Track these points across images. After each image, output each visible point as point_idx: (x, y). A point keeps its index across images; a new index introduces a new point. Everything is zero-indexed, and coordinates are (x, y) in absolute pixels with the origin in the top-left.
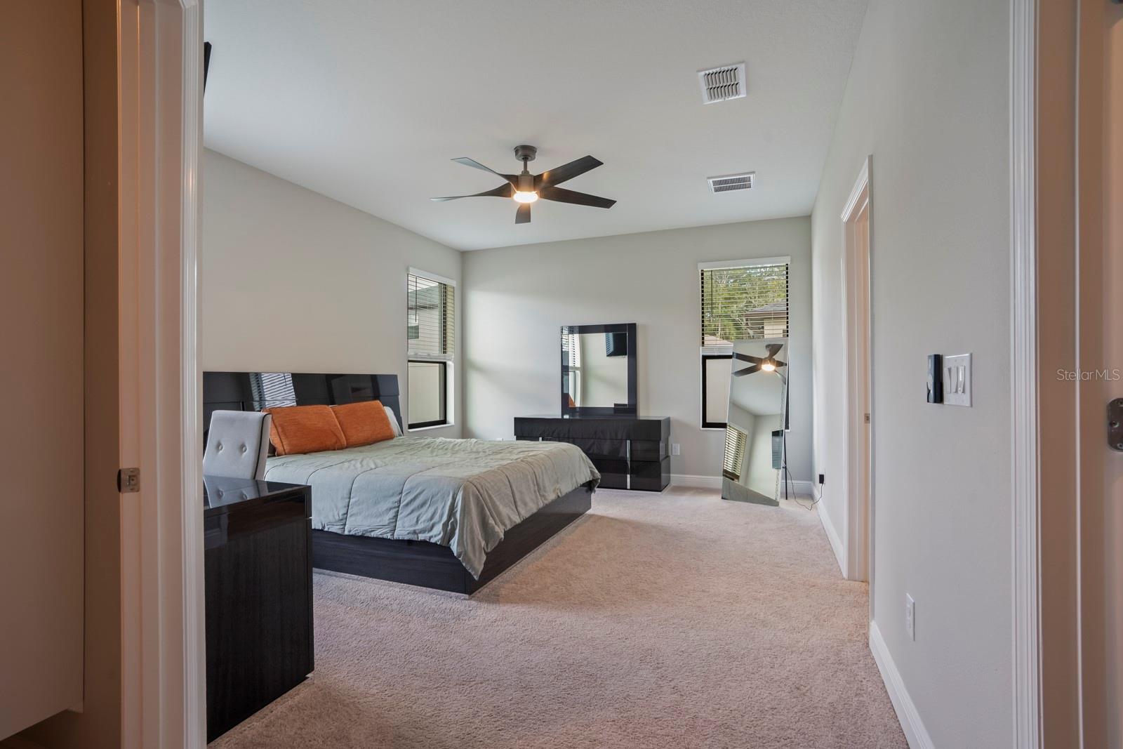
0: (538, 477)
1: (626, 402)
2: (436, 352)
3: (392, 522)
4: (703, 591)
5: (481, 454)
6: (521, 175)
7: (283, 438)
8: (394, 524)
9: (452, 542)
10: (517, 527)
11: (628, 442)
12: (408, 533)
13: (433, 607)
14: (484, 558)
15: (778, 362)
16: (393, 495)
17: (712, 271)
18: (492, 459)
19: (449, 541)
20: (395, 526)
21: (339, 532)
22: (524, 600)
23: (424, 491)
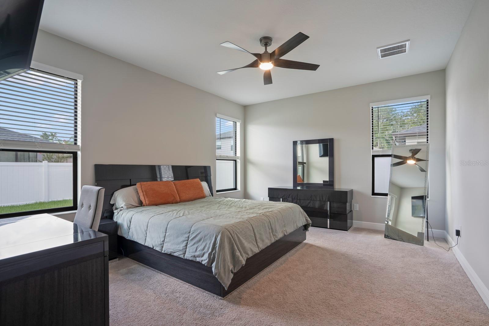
0: (272, 224)
1: (327, 179)
2: (231, 154)
3: (184, 249)
4: (377, 312)
5: (244, 209)
6: (263, 54)
7: (145, 196)
8: (185, 250)
9: (213, 265)
10: (256, 256)
11: (328, 203)
12: (191, 257)
13: (202, 302)
14: (232, 276)
15: (417, 158)
16: (186, 233)
17: (378, 107)
18: (247, 213)
19: (212, 264)
20: (186, 251)
21: (160, 251)
22: (255, 304)
23: (200, 232)
